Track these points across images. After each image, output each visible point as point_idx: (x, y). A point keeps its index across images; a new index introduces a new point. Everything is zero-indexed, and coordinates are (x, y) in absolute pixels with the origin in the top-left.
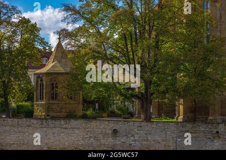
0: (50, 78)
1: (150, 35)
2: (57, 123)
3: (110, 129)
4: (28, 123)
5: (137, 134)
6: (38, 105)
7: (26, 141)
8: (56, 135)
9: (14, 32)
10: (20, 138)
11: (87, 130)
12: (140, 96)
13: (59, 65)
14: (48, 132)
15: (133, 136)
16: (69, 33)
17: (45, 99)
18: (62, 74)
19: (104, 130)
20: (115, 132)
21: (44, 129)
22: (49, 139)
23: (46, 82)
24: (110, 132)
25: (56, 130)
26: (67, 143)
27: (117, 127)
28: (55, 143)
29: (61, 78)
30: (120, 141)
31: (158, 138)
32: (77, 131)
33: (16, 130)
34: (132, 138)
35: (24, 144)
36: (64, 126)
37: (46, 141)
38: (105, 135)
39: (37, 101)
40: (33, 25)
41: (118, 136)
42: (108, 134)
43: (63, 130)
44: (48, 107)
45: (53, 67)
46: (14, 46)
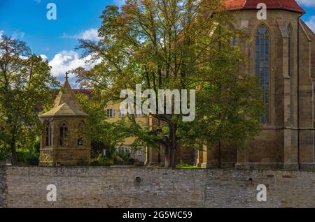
0: (58, 121)
1: (175, 74)
2: (73, 171)
3: (133, 178)
4: (40, 172)
5: (163, 182)
6: (45, 152)
7: (38, 192)
8: (72, 184)
9: (24, 71)
10: (32, 188)
11: (107, 178)
12: (165, 140)
13: (68, 107)
14: (63, 181)
15: (158, 184)
16: (85, 72)
17: (52, 145)
18: (72, 116)
19: (125, 178)
20: (138, 180)
21: (59, 178)
22: (64, 188)
23: (54, 126)
24: (132, 180)
25: (72, 179)
26: (84, 193)
27: (140, 175)
28: (71, 193)
29: (70, 122)
30: (143, 190)
31: (185, 186)
32: (95, 180)
33: (27, 179)
34: (157, 187)
35: (36, 195)
36: (81, 175)
37: (61, 191)
38: (127, 184)
39: (43, 147)
40: (43, 63)
41: (142, 185)
42: (130, 182)
43: (79, 178)
44: (57, 154)
45: (61, 109)
46: (24, 87)
